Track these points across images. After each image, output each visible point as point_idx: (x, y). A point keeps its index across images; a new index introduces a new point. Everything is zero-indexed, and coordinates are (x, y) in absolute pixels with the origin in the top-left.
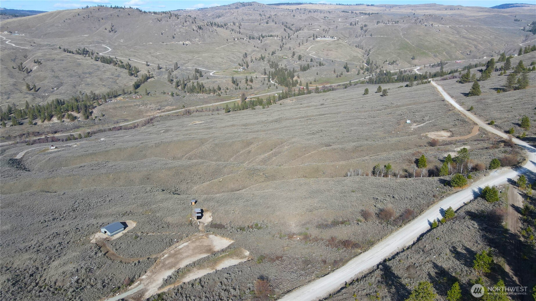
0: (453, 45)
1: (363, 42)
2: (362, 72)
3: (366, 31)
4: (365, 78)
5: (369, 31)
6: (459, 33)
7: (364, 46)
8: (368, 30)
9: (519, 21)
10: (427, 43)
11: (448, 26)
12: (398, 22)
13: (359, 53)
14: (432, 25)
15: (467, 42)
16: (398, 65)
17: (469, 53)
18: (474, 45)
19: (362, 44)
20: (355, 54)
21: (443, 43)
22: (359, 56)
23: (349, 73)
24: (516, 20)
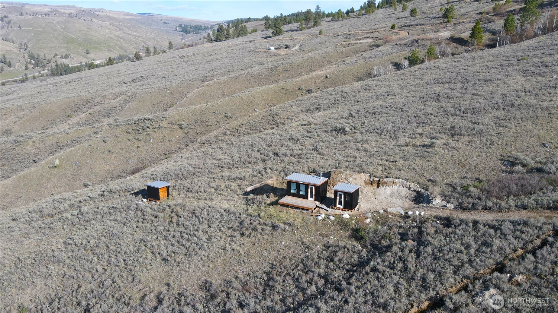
0: (122, 40)
1: (11, 35)
2: (31, 66)
3: (9, 22)
4: (40, 73)
5: (14, 23)
6: (121, 30)
7: (15, 39)
8: (12, 22)
9: (167, 23)
10: (94, 38)
11: (108, 23)
12: (49, 14)
13: (12, 48)
14: (91, 20)
15: (135, 38)
16: (73, 59)
17: (142, 48)
18: (143, 41)
19: (10, 37)
20: (7, 48)
21: (111, 38)
22: (15, 50)
23: (12, 68)
24: (164, 23)
